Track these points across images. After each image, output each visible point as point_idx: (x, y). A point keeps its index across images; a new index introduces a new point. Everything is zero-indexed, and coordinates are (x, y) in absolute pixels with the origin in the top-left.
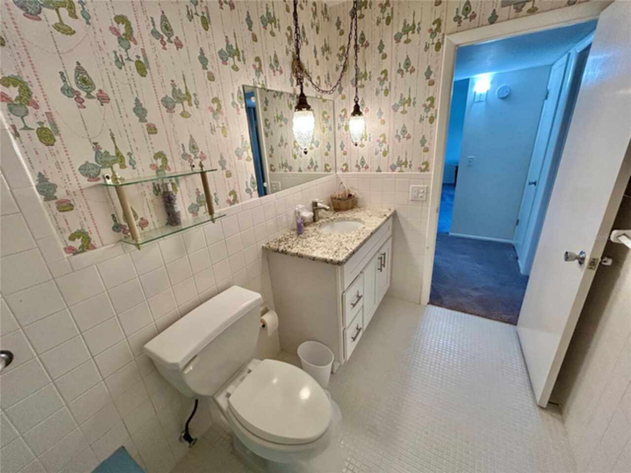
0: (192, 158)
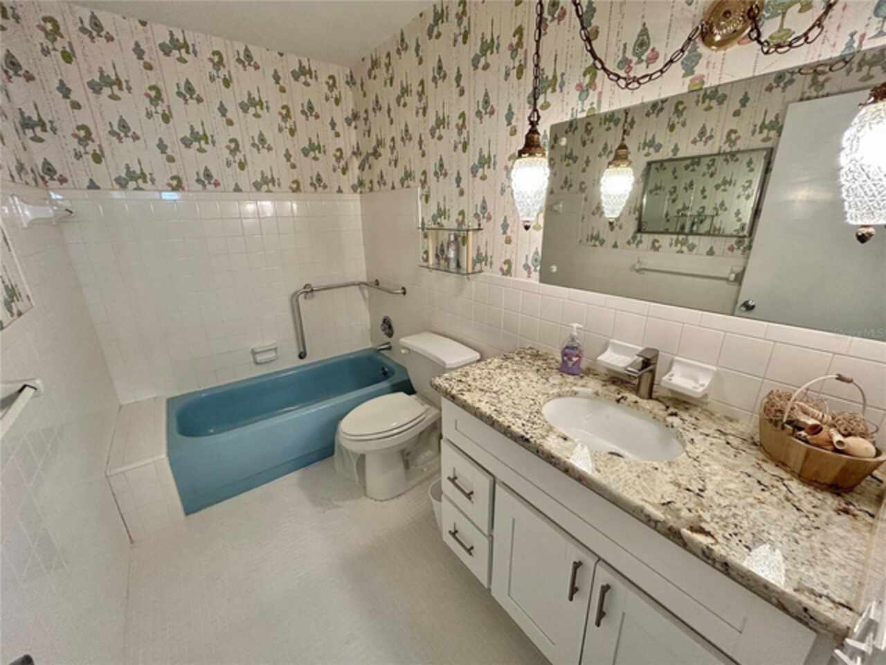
0: (481, 218)
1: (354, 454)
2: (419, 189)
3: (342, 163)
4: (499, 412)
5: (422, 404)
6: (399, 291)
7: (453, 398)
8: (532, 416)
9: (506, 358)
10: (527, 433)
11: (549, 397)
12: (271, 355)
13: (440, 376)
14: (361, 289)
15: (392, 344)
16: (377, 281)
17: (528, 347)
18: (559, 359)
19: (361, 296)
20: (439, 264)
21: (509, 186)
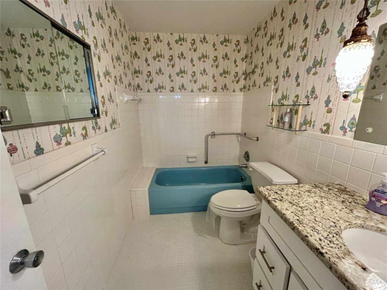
0: (310, 98)
1: (215, 214)
2: (273, 86)
3: (237, 78)
4: (300, 222)
5: (256, 200)
6: (255, 139)
7: (269, 202)
8: (331, 236)
9: (316, 187)
10: (323, 248)
11: (351, 225)
12: (194, 160)
13: (263, 187)
14: (237, 136)
15: (248, 165)
16: (245, 133)
17: (336, 183)
18: (367, 198)
19: (237, 140)
20: (279, 125)
21: (335, 76)
